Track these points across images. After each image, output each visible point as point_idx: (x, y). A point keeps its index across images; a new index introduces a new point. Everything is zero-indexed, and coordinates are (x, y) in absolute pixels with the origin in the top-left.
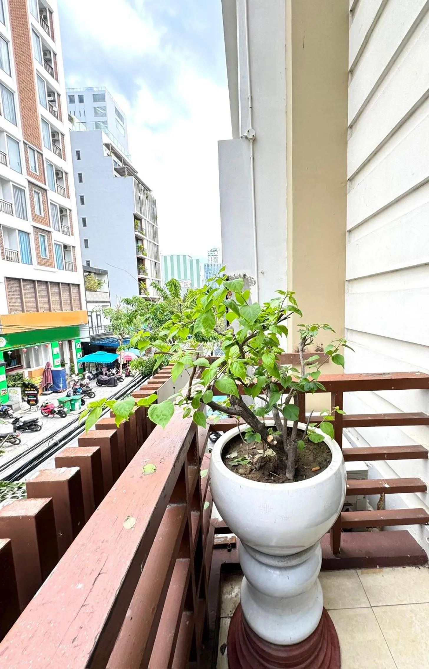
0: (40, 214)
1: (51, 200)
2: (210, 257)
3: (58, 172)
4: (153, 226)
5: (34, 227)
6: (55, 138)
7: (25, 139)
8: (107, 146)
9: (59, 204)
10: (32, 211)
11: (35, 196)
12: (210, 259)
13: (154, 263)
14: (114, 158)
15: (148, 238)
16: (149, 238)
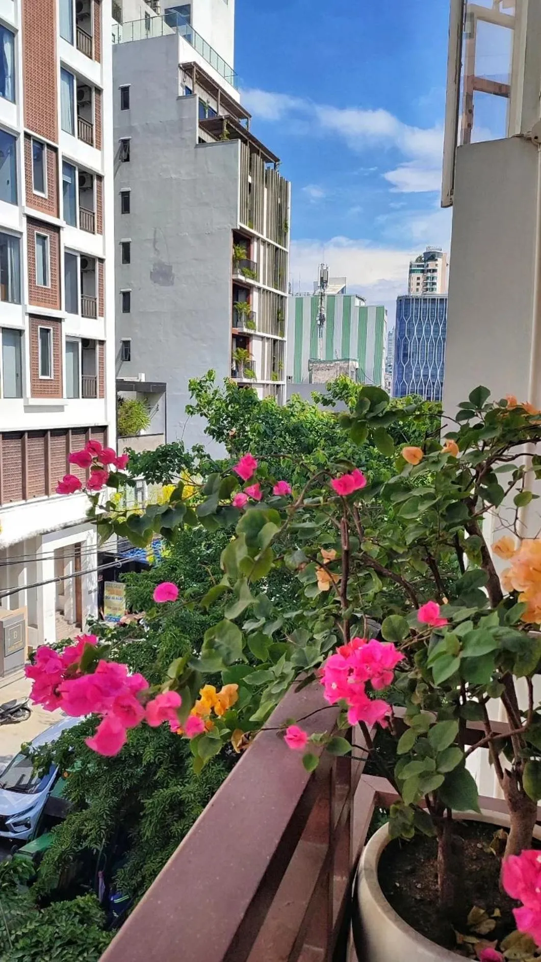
0: (45, 283)
1: (66, 247)
2: (415, 275)
3: (84, 175)
4: (277, 249)
5: (32, 316)
6: (83, 100)
7: (28, 126)
8: (188, 69)
9: (80, 252)
10: (30, 281)
11: (38, 248)
12: (415, 281)
13: (271, 342)
14: (200, 93)
15: (260, 284)
16: (264, 284)
